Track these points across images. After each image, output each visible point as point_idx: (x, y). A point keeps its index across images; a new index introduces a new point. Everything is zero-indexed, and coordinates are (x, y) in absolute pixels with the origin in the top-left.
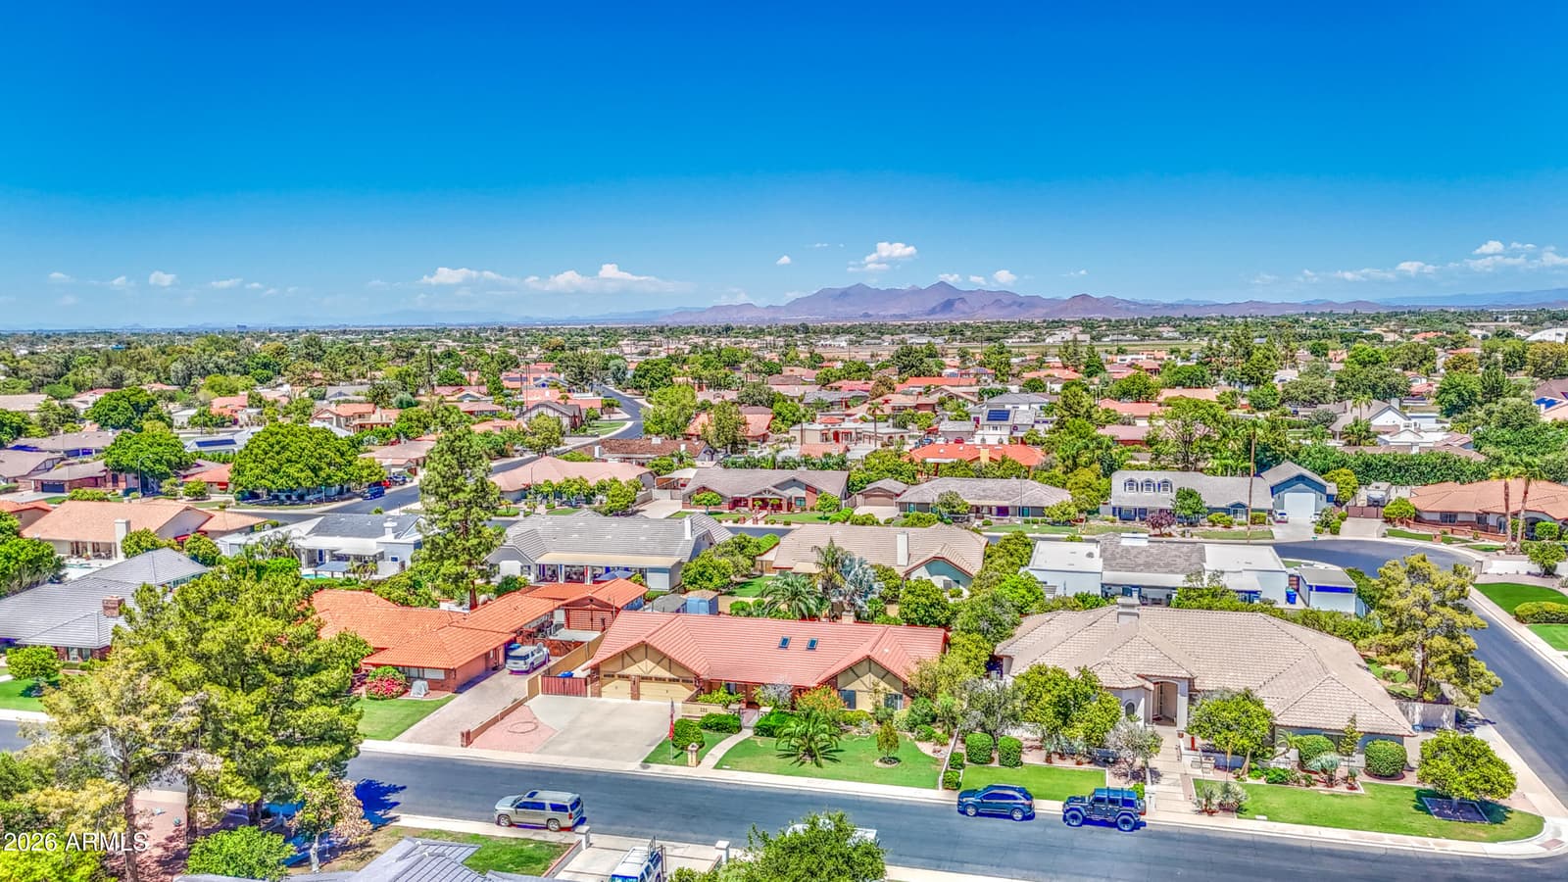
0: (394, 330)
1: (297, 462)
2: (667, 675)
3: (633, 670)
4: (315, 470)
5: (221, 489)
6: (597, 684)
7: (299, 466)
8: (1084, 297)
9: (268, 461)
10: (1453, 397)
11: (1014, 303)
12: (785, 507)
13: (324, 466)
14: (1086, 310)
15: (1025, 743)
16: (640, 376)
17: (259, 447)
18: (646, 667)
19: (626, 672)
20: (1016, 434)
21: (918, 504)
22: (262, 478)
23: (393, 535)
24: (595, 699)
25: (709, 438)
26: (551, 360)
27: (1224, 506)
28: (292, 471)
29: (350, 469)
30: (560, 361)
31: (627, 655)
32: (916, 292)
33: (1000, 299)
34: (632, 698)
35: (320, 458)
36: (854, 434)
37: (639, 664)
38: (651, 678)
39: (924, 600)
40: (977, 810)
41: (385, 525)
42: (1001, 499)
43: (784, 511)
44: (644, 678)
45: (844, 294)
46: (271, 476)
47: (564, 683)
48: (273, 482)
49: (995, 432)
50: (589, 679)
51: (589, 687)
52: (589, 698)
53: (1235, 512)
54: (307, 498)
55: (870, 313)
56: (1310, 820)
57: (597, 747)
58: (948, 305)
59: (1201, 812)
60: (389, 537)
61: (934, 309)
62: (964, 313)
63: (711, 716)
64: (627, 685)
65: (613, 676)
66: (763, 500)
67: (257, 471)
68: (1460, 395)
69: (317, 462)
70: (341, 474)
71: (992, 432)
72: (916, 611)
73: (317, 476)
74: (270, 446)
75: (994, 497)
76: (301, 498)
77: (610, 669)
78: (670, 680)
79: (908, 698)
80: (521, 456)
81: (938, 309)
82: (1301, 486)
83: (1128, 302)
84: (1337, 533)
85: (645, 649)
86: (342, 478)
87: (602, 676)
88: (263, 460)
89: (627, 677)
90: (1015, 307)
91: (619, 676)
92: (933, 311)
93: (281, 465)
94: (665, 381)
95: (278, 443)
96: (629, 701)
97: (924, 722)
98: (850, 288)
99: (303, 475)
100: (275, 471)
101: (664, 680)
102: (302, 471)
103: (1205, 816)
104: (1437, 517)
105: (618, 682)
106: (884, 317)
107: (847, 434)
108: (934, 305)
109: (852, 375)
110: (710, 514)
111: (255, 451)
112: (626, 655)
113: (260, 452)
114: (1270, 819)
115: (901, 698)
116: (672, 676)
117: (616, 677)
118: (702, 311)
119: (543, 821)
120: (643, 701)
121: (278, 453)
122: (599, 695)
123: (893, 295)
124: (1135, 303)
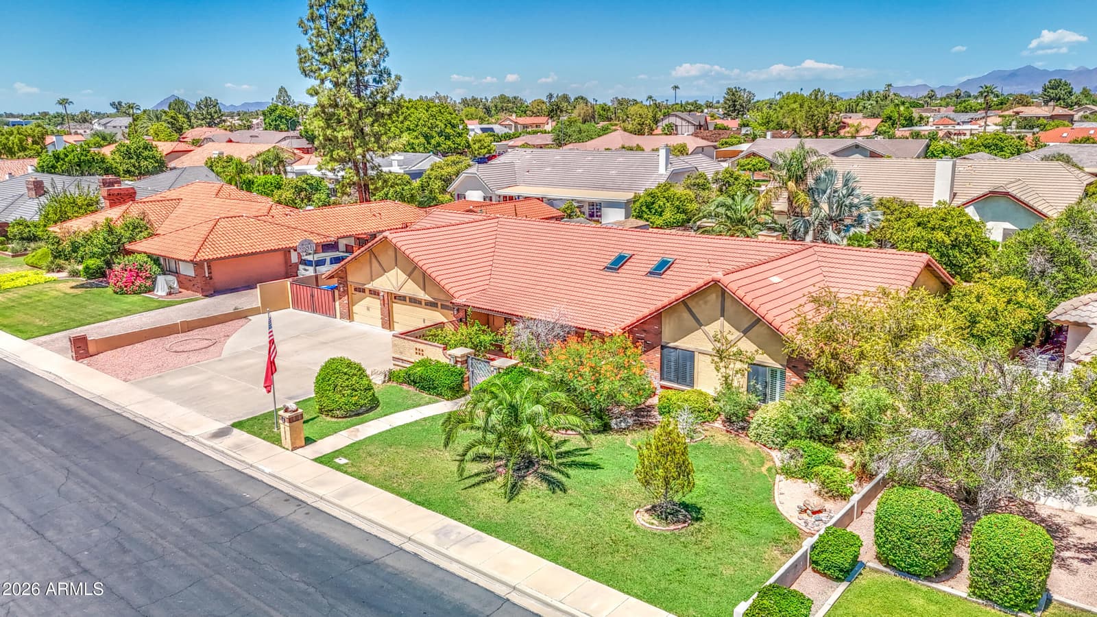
1: (414, 131)
2: (422, 295)
3: (382, 284)
6: (345, 299)
7: (415, 134)
13: (434, 134)
15: (1078, 531)
18: (398, 279)
19: (375, 285)
23: (399, 167)
24: (347, 322)
25: (798, 127)
32: (1083, 72)
34: (383, 326)
35: (431, 128)
37: (388, 275)
38: (403, 298)
39: (940, 235)
44: (393, 297)
45: (1012, 75)
47: (312, 296)
50: (336, 292)
51: (338, 304)
52: (340, 319)
60: (395, 168)
63: (424, 363)
64: (377, 306)
77: (358, 278)
78: (426, 303)
79: (792, 378)
86: (450, 147)
87: (351, 290)
91: (369, 291)
96: (381, 329)
97: (813, 435)
101: (420, 303)
105: (367, 300)
107: (961, 135)
115: (780, 375)
116: (428, 298)
117: (365, 292)
122: (350, 316)
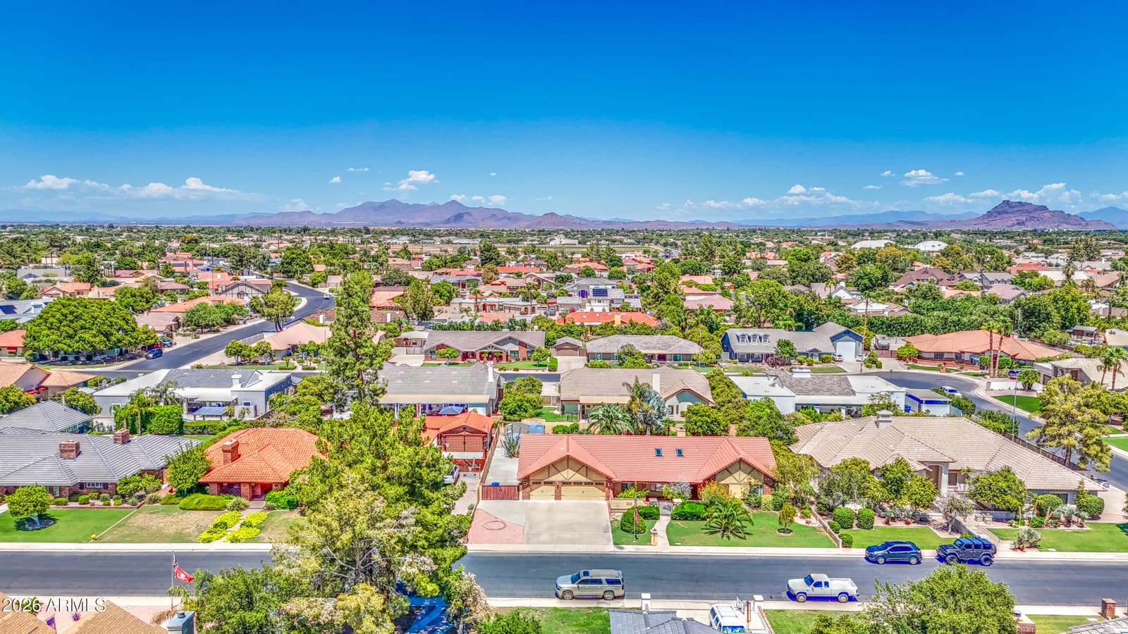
0: (12, 226)
1: (90, 329)
2: (584, 479)
3: (557, 478)
4: (107, 335)
5: (10, 353)
6: (528, 489)
7: (93, 332)
8: (552, 214)
9: (62, 328)
10: (866, 281)
11: (505, 217)
12: (504, 358)
13: (114, 331)
14: (553, 224)
16: (287, 263)
17: (54, 317)
18: (568, 474)
19: (552, 479)
20: (613, 305)
21: (603, 354)
22: (59, 342)
23: (240, 385)
24: (526, 501)
26: (189, 251)
27: (804, 351)
28: (86, 336)
29: (134, 334)
30: (198, 251)
31: (554, 467)
32: (435, 207)
33: (495, 214)
34: (556, 499)
36: (497, 307)
37: (562, 473)
38: (570, 483)
39: (707, 419)
40: (885, 559)
41: (233, 377)
42: (659, 349)
43: (504, 362)
44: (564, 483)
45: (382, 206)
46: (68, 341)
47: (501, 490)
48: (69, 346)
49: (600, 304)
50: (521, 486)
51: (521, 493)
52: (521, 500)
53: (812, 355)
54: (95, 359)
55: (403, 221)
56: (1081, 548)
57: (568, 535)
58: (459, 217)
59: (1014, 549)
60: (237, 387)
61: (449, 219)
62: (470, 223)
64: (552, 489)
65: (540, 483)
66: (490, 353)
67: (54, 337)
68: (870, 280)
69: (109, 329)
70: (128, 338)
71: (597, 304)
72: (701, 427)
73: (109, 340)
74: (63, 315)
75: (654, 348)
76: (89, 358)
77: (538, 477)
78: (587, 484)
79: (767, 487)
80: (244, 323)
81: (452, 219)
82: (847, 337)
83: (580, 219)
84: (880, 367)
85: (568, 461)
87: (531, 483)
88: (59, 328)
89: (551, 483)
90: (506, 220)
91: (545, 483)
92: (448, 221)
93: (75, 331)
94: (307, 267)
95: (72, 313)
96: (553, 501)
98: (387, 202)
99: (97, 339)
100: (71, 337)
101: (582, 484)
102: (95, 336)
103: (1019, 551)
104: (933, 356)
105: (544, 487)
106: (413, 224)
107: (492, 306)
108: (449, 217)
109: (449, 264)
110: (450, 364)
111: (51, 320)
112: (551, 467)
113: (55, 321)
114: (1058, 550)
115: (761, 487)
116: (588, 480)
117: (542, 483)
118: (271, 216)
119: (601, 593)
120: (563, 501)
121: (72, 321)
122: (528, 497)
123: (418, 208)
124: (585, 220)
